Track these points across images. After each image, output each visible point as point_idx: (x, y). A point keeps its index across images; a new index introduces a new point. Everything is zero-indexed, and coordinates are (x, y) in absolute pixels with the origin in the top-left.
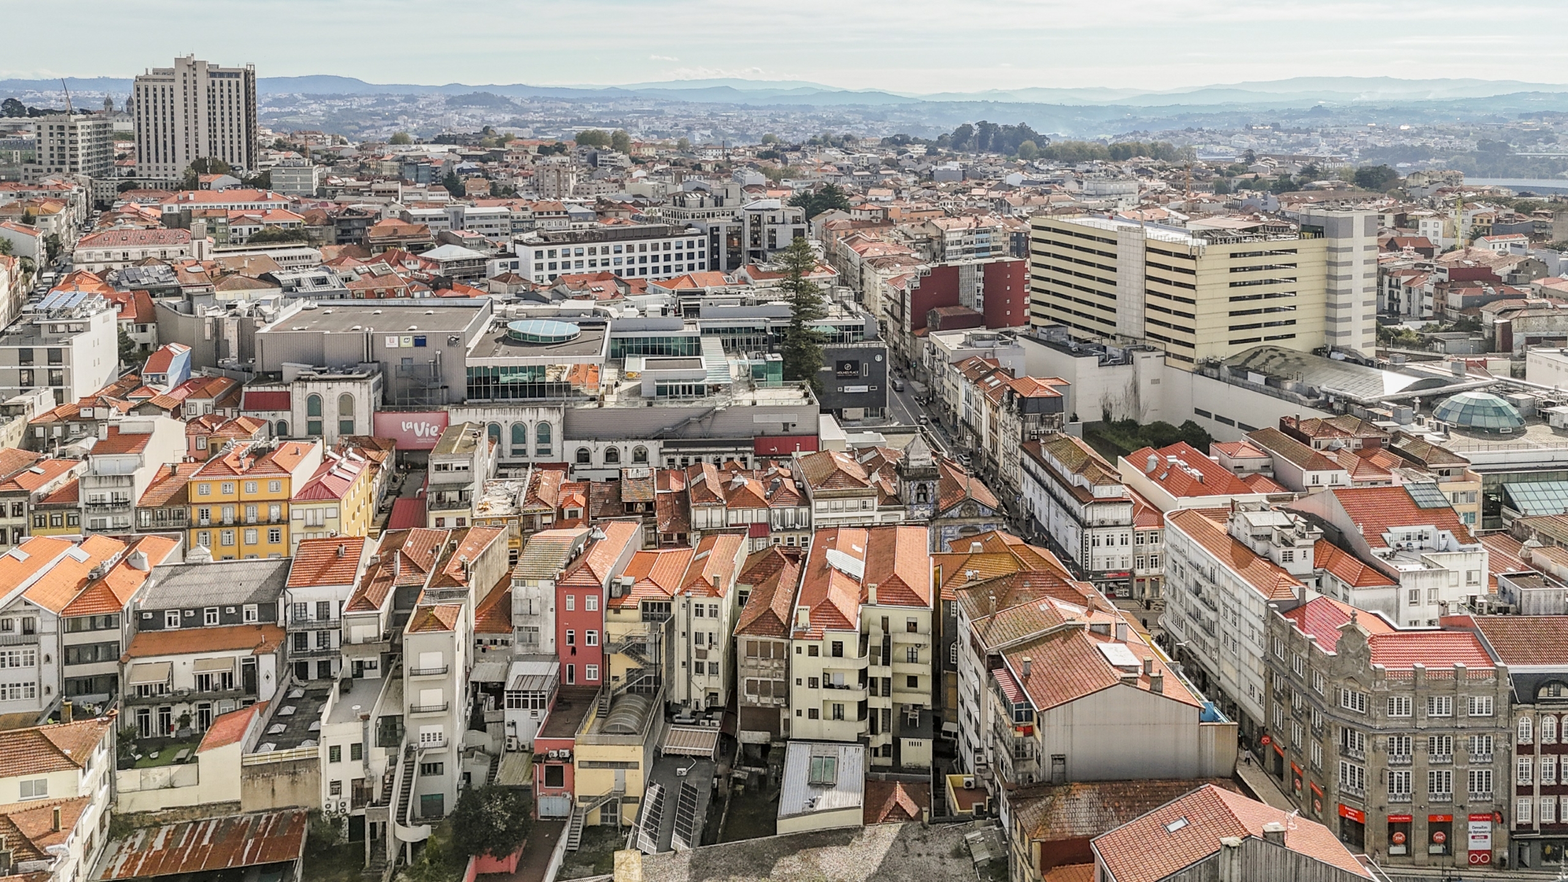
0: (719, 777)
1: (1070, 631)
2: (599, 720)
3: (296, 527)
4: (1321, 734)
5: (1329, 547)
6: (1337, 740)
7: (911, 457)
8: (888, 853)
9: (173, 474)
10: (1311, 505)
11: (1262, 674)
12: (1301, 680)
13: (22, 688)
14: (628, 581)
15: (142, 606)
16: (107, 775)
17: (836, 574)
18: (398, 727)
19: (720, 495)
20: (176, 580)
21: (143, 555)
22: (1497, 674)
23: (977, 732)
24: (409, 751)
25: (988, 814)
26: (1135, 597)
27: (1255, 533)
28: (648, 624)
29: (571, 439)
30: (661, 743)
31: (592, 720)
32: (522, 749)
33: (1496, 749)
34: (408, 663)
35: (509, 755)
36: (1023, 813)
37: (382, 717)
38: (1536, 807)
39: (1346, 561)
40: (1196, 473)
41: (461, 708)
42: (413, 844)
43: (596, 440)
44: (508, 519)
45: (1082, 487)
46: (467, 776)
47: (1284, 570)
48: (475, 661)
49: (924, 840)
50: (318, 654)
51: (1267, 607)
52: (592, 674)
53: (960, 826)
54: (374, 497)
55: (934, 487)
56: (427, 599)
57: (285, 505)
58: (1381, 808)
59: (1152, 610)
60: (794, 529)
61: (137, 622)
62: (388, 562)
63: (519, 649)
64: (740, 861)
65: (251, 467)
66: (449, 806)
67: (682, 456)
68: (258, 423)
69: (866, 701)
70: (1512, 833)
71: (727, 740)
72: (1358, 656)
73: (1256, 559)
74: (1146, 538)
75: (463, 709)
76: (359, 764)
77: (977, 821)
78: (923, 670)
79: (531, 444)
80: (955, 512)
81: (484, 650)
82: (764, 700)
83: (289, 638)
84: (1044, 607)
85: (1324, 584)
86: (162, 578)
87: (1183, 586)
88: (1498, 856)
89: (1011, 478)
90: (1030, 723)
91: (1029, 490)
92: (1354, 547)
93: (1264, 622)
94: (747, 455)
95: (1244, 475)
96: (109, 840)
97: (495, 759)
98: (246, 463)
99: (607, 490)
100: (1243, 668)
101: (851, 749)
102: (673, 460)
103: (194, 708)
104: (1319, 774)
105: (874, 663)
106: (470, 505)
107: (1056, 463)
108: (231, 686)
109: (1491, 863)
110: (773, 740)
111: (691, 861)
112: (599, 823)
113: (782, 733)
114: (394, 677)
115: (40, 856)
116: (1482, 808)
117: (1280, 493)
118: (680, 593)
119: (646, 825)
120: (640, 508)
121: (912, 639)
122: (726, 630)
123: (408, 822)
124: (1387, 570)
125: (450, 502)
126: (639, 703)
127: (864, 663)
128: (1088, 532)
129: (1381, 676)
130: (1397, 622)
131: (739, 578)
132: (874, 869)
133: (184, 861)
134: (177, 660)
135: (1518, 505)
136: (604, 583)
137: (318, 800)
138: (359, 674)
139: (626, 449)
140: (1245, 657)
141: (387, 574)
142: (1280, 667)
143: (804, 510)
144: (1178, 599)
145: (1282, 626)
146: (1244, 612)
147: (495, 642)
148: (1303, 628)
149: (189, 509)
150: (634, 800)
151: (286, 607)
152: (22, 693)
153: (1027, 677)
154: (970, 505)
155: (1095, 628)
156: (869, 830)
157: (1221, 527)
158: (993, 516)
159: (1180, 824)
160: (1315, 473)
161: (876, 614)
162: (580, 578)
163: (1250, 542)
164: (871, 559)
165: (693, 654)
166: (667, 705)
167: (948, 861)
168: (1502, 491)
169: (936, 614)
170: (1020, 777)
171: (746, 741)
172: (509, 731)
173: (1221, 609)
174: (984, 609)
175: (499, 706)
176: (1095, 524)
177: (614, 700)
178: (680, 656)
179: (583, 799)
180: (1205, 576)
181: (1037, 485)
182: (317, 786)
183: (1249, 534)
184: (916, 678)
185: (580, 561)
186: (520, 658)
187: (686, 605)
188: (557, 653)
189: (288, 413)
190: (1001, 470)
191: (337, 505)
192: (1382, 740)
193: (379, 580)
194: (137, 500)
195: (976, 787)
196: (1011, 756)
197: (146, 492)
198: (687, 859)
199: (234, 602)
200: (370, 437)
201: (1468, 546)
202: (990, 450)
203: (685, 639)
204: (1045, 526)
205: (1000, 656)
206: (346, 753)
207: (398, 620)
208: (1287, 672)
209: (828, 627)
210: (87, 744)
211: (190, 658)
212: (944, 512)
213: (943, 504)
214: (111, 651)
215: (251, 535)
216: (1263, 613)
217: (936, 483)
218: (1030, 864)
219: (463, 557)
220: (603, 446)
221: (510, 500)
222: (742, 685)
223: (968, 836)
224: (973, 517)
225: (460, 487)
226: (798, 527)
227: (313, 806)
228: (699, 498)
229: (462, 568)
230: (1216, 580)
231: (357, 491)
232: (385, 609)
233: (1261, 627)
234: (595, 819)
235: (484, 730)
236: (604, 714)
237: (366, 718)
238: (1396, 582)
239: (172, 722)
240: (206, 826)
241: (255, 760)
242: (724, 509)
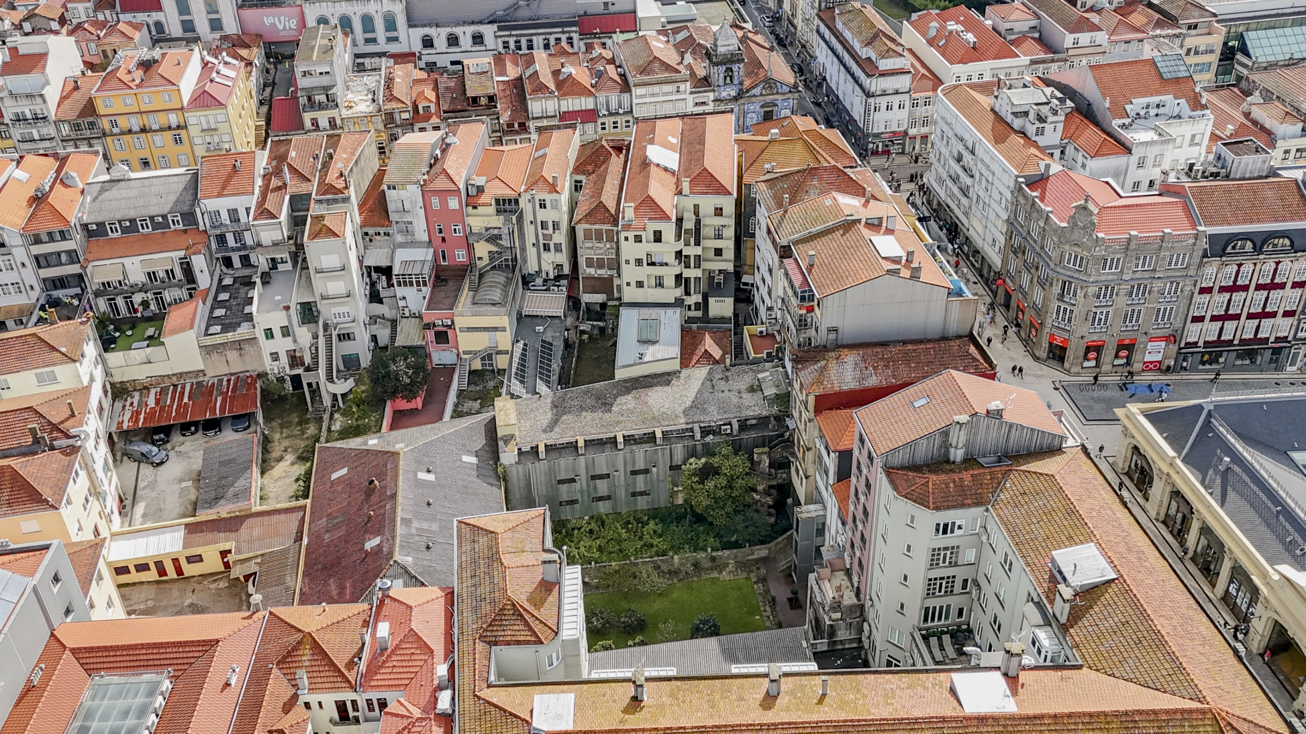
0: (568, 330)
1: (849, 225)
2: (471, 293)
3: (194, 131)
4: (1044, 283)
5: (1078, 119)
6: (1056, 289)
7: (719, 43)
8: (699, 390)
9: (76, 88)
10: (1069, 77)
11: (1004, 232)
12: (1035, 242)
13: (10, 287)
14: (480, 181)
15: (85, 219)
16: (99, 358)
17: (656, 168)
18: (314, 309)
19: (552, 86)
20: (106, 195)
21: (74, 174)
22: (1196, 237)
23: (770, 294)
24: (326, 327)
25: (776, 357)
26: (906, 152)
27: (1015, 110)
28: (502, 217)
29: (415, 26)
30: (521, 307)
31: (466, 295)
32: (413, 316)
33: (1182, 291)
34: (312, 263)
35: (405, 320)
36: (803, 372)
37: (300, 304)
38: (1204, 331)
39: (1091, 134)
40: (971, 37)
41: (360, 287)
42: (342, 395)
43: (437, 26)
44: (371, 116)
45: (869, 59)
46: (374, 338)
47: (1035, 144)
48: (365, 248)
49: (727, 379)
50: (239, 249)
51: (1016, 181)
52: (461, 256)
53: (754, 367)
54: (254, 93)
55: (739, 70)
56: (317, 206)
57: (180, 113)
58: (1082, 337)
59: (919, 164)
60: (617, 114)
61: (85, 232)
62: (278, 172)
63: (399, 238)
64: (589, 401)
65: (142, 80)
66: (366, 360)
67: (515, 38)
68: (137, 27)
69: (681, 274)
70: (1180, 349)
71: (573, 302)
72: (1084, 228)
73: (1013, 136)
74: (921, 102)
75: (362, 290)
76: (289, 340)
77: (767, 364)
78: (728, 245)
79: (381, 33)
80: (757, 91)
81: (371, 241)
82: (600, 272)
83: (212, 238)
84: (828, 202)
85: (1067, 152)
86: (95, 194)
87: (948, 153)
88: (1166, 364)
89: (807, 42)
90: (812, 304)
91: (823, 57)
92: (1099, 118)
93: (1012, 192)
94: (573, 35)
95: (1013, 37)
96: (114, 401)
97: (394, 323)
98: (138, 74)
99: (453, 84)
100: (989, 225)
101: (670, 311)
102: (507, 42)
103: (150, 295)
104: (1038, 311)
105: (687, 244)
106: (337, 106)
107: (848, 35)
108: (174, 278)
109: (1159, 369)
110: (608, 300)
111: (552, 402)
112: (480, 368)
113: (616, 295)
114: (303, 269)
115: (68, 436)
116: (1160, 333)
117: (1042, 56)
118: (526, 191)
119: (516, 374)
120: (483, 101)
121: (718, 221)
122: (565, 218)
123: (335, 379)
124: (1123, 140)
125: (319, 103)
126: (501, 278)
127: (680, 245)
128: (871, 100)
129: (1101, 243)
130: (1122, 188)
131: (574, 169)
132: (689, 403)
133: (174, 414)
134: (127, 261)
135: (1251, 51)
136: (461, 187)
137: (263, 364)
138: (274, 267)
139: (465, 34)
140: (992, 216)
141: (280, 184)
142: (1020, 229)
143: (626, 96)
144: (942, 163)
145: (1025, 197)
146: (996, 182)
147: (379, 234)
148: (1042, 201)
149: (99, 121)
150: (506, 352)
151: (203, 215)
152: (12, 291)
153: (811, 267)
154: (770, 83)
155: (869, 221)
156: (685, 373)
157: (985, 101)
158: (790, 92)
159: (923, 401)
160: (1076, 35)
161: (688, 203)
162: (441, 183)
163: (1009, 118)
164: (685, 151)
165: (541, 237)
166: (523, 277)
167: (745, 395)
168: (1241, 38)
169: (738, 203)
170: (801, 340)
171: (587, 301)
172: (402, 303)
173: (977, 176)
174: (780, 204)
175: (390, 285)
176: (878, 93)
177: (481, 276)
178: (530, 238)
179: (465, 353)
180: (967, 148)
181: (830, 52)
182: (260, 356)
183: (1010, 111)
184: (721, 250)
185: (438, 166)
186: (402, 245)
187: (532, 200)
188: (430, 241)
189: (161, 14)
190: (799, 34)
191: (224, 111)
192: (1093, 290)
193: (274, 190)
194: (53, 114)
195: (767, 334)
196: (795, 326)
197: (59, 106)
198: (549, 401)
199: (160, 213)
200: (238, 35)
201: (1199, 113)
202: (790, 13)
203: (533, 227)
204: (834, 89)
205: (790, 246)
206: (277, 333)
207: (297, 222)
208: (1024, 234)
209: (650, 219)
210: (78, 343)
211: (137, 259)
212: (748, 91)
213: (747, 83)
214: (73, 256)
215: (158, 139)
216: (1012, 184)
217: (742, 65)
218: (806, 408)
219: (340, 165)
220: (444, 32)
221: (370, 96)
222: (582, 261)
223: (760, 376)
224: (773, 94)
225: (326, 89)
226: (621, 111)
227: (260, 370)
228: (534, 91)
229: (341, 175)
230: (976, 152)
231: (239, 93)
232: (284, 216)
233: (1009, 196)
234: (477, 365)
235: (381, 302)
236: (475, 289)
237: (287, 308)
238: (1129, 151)
239: (136, 306)
240: (183, 388)
241: (209, 341)
242: (556, 100)
